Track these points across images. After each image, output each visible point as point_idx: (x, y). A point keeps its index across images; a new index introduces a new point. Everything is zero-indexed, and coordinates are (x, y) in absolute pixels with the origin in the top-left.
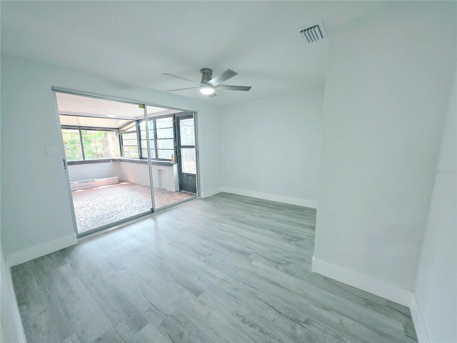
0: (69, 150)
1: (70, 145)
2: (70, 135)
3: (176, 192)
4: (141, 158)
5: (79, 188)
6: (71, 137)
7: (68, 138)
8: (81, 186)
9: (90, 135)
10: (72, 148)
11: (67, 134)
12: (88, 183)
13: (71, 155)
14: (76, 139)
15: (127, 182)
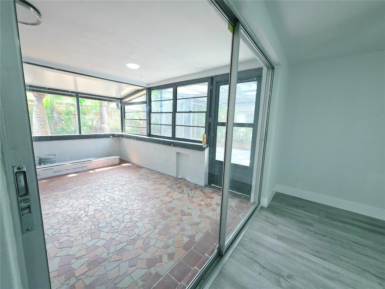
0: (64, 121)
1: (65, 116)
2: (66, 106)
3: (206, 186)
4: (149, 135)
5: (73, 171)
6: (66, 108)
7: (63, 109)
8: (76, 168)
9: (85, 108)
10: (67, 120)
11: (63, 105)
12: (84, 165)
13: (66, 127)
14: (72, 111)
15: (131, 163)
